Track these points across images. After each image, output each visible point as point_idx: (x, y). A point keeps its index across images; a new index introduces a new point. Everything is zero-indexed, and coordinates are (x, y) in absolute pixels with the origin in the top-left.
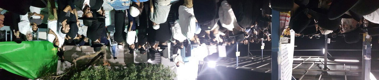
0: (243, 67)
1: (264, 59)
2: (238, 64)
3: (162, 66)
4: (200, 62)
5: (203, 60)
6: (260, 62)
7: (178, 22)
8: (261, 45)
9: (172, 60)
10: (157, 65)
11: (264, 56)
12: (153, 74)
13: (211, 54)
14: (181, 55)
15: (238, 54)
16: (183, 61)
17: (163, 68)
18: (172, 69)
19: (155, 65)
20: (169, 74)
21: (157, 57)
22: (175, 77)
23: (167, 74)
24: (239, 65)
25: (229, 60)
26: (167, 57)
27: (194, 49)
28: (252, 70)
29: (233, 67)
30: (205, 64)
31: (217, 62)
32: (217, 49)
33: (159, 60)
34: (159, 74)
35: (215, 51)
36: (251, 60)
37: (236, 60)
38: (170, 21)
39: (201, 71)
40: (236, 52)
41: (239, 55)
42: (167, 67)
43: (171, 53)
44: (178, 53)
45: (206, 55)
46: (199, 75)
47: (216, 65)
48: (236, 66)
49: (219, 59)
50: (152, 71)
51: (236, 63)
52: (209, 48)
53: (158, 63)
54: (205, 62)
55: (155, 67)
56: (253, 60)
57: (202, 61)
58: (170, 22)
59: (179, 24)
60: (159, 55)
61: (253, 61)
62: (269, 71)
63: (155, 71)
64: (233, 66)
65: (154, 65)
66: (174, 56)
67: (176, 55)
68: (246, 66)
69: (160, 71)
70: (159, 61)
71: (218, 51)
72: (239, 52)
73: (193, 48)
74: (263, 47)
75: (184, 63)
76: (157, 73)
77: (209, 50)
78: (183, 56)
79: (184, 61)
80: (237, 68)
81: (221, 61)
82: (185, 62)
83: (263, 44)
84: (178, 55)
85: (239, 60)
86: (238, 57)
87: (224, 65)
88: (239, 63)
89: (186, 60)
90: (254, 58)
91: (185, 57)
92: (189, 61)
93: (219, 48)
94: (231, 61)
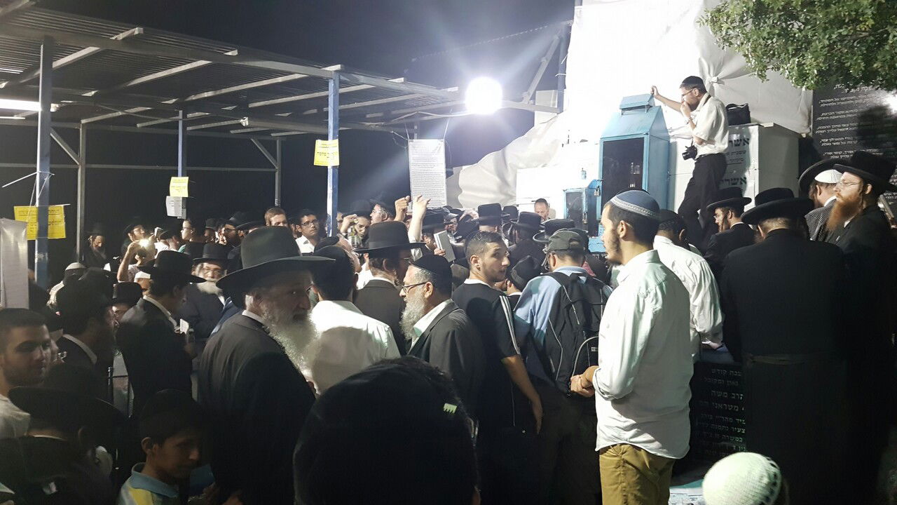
0: (298, 73)
1: (171, 111)
2: (330, 93)
3: (802, 77)
4: (554, 102)
5: (540, 117)
6: (193, 98)
8: (187, 202)
9: (737, 116)
10: (844, 81)
11: (172, 132)
12: (871, 22)
13: (489, 160)
14: (670, 149)
15: (327, 154)
16: (660, 115)
17: (800, 65)
18: (738, 62)
19: (856, 82)
20: (757, 26)
21: (838, 134)
22: (719, 11)
23: (773, 26)
24: (322, 84)
25: (394, 121)
26: (770, 135)
27: (581, 185)
28: (234, 53)
29: (362, 78)
30: (527, 98)
31: (456, 109)
32: (453, 189)
33: (828, 109)
34: (831, 22)
35: (466, 174)
36: (253, 114)
37: (343, 117)
38: (726, 366)
39: (550, 54)
40: (337, 163)
41: (319, 143)
42: (770, 73)
43: (743, 163)
44: (691, 163)
45: (517, 150)
46: (564, 23)
47: (459, 95)
48: (343, 84)
50: (883, 41)
51: (343, 98)
52: (501, 191)
53: (838, 93)
54: (525, 105)
55: (856, 66)
56: (243, 111)
57: (546, 109)
58: (727, 358)
60: (825, 142)
61: (241, 103)
62: (121, 36)
63: (862, 41)
64: (365, 83)
65: (869, 77)
66: (720, 145)
67: (703, 150)
68: (280, 80)
69: (821, 42)
70: (825, 103)
71: (449, 174)
72: (317, 163)
73: (590, 188)
74: (179, 187)
75: (657, 103)
76: (843, 31)
77: (498, 180)
78: (662, 143)
79: (653, 113)
80: (338, 67)
81: (436, 116)
82: (649, 107)
83: (174, 208)
84: (691, 153)
86: (331, 135)
87: (421, 90)
88: (327, 97)
89: (641, 121)
90: (241, 124)
91: (647, 134)
92: (624, 109)
93: (445, 191)
94: (380, 115)
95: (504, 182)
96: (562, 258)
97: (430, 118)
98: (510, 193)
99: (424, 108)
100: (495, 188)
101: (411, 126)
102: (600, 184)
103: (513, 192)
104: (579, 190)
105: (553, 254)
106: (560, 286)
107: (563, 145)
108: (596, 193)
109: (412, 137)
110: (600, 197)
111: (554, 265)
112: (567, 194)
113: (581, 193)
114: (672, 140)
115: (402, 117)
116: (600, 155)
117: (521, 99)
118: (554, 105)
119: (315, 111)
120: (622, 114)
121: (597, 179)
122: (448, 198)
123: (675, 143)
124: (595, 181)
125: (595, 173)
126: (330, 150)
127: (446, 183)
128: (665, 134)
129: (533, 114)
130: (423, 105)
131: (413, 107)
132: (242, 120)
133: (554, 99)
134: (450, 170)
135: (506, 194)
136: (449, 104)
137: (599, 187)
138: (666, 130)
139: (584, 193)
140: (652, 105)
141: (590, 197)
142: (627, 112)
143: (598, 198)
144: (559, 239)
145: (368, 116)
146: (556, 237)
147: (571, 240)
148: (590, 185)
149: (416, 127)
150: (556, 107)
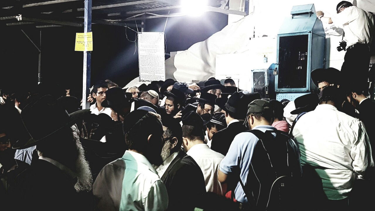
4: (242, 8)
5: (231, 18)
7: (334, 188)
13: (196, 48)
14: (325, 45)
15: (84, 43)
25: (128, 19)
27: (263, 67)
30: (223, 5)
31: (172, 11)
32: (170, 67)
35: (179, 57)
36: (25, 12)
37: (95, 16)
40: (92, 49)
41: (78, 35)
49: (167, 25)
52: (205, 70)
54: (222, 9)
57: (236, 13)
59: (332, 180)
61: (17, 5)
71: (167, 57)
72: (77, 49)
73: (270, 69)
77: (202, 62)
79: (314, 18)
81: (158, 16)
82: (311, 13)
85: (83, 13)
86: (86, 29)
89: (307, 23)
90: (16, 19)
91: (310, 32)
92: (294, 15)
93: (164, 70)
94: (117, 14)
95: (207, 63)
96: (259, 119)
97: (154, 17)
98: (211, 71)
99: (150, 10)
100: (200, 67)
101: (139, 22)
102: (277, 66)
103: (213, 71)
104: (262, 71)
105: (252, 116)
106: (258, 139)
107: (250, 38)
108: (275, 73)
109: (140, 31)
110: (278, 76)
111: (253, 124)
112: (254, 73)
113: (263, 73)
114: (327, 37)
115: (135, 16)
116: (277, 46)
117: (220, 6)
118: (242, 10)
119: (71, 11)
120: (293, 18)
121: (275, 63)
122: (167, 75)
123: (329, 38)
124: (273, 64)
125: (274, 59)
126: (86, 40)
127: (165, 64)
128: (323, 32)
129: (227, 16)
130: (149, 8)
131: (142, 9)
132: (17, 17)
133: (242, 6)
134: (168, 54)
135: (209, 72)
136: (168, 8)
137: (276, 68)
138: (323, 30)
139: (266, 73)
140: (313, 12)
141: (270, 75)
142: (296, 17)
143: (276, 76)
144: (255, 105)
145: (109, 15)
146: (253, 104)
147: (265, 106)
148: (270, 67)
149: (143, 23)
150: (244, 11)
